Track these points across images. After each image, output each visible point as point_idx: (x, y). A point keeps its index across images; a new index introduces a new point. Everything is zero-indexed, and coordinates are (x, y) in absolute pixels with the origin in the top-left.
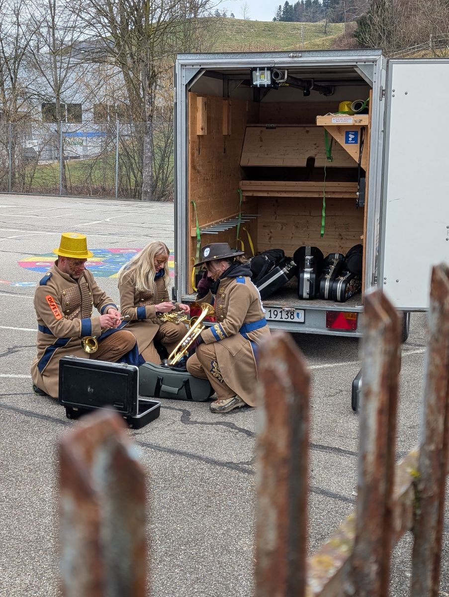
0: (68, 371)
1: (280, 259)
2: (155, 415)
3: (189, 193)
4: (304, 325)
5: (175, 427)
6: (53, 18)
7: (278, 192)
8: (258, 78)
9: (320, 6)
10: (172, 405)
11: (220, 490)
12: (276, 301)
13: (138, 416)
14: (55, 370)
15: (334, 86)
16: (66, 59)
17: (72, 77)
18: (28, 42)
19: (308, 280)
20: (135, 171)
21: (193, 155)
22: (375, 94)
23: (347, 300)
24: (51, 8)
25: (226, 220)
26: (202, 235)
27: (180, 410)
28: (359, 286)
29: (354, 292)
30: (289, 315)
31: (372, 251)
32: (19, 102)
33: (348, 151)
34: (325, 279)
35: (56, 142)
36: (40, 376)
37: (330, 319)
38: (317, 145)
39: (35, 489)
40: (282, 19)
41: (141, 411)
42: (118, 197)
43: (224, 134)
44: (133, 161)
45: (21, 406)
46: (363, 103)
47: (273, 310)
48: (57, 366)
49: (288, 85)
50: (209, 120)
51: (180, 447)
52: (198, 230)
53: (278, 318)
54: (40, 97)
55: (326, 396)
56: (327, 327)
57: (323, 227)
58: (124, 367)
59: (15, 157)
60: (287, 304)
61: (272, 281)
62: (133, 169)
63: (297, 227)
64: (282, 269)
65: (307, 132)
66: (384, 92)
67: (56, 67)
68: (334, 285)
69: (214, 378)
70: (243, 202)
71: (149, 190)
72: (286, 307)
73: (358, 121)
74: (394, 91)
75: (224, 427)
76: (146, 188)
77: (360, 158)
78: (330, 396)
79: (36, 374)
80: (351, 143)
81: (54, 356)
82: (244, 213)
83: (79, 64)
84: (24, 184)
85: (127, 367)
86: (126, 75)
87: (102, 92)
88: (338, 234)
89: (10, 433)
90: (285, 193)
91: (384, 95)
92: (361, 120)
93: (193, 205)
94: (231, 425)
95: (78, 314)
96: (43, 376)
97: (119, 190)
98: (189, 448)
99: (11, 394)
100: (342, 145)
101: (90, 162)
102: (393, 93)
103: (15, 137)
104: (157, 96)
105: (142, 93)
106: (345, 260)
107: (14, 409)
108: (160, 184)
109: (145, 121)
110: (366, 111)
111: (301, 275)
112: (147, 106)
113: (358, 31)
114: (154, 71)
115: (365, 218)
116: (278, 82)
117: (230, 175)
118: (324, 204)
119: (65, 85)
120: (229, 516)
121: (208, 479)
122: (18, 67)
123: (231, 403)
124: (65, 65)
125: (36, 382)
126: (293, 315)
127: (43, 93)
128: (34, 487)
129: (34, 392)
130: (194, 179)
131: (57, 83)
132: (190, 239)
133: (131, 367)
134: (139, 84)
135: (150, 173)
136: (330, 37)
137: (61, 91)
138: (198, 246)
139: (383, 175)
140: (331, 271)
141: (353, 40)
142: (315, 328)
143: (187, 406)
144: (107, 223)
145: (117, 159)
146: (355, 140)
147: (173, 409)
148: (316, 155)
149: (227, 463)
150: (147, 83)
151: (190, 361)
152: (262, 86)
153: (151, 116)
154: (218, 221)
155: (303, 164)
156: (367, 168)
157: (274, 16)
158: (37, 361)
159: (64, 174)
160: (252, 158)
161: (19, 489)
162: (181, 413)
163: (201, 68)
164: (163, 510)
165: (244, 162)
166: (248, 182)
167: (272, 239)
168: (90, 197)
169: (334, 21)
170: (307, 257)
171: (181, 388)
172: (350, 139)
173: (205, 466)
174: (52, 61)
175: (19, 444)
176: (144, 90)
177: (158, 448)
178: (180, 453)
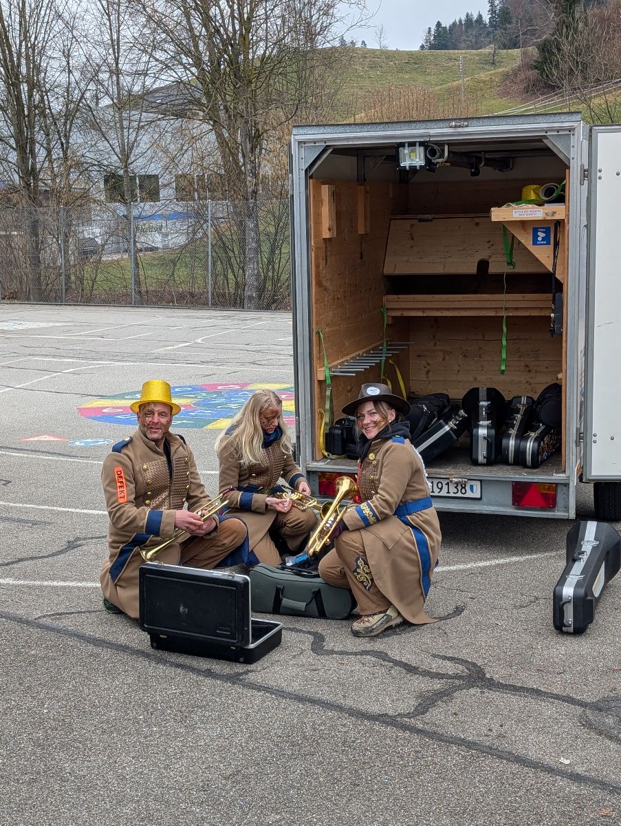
0: (151, 582)
1: (445, 408)
2: (275, 642)
3: (314, 319)
4: (480, 502)
5: (303, 659)
6: (117, 60)
7: (438, 309)
8: (407, 158)
9: (485, 27)
10: (298, 626)
11: (370, 758)
12: (440, 468)
13: (252, 646)
14: (134, 578)
15: (513, 158)
16: (135, 114)
17: (145, 140)
18: (83, 94)
19: (485, 438)
20: (235, 269)
21: (317, 266)
22: (574, 175)
23: (540, 465)
24: (113, 46)
25: (366, 352)
26: (333, 378)
27: (309, 633)
28: (557, 443)
29: (552, 454)
30: (459, 488)
31: (575, 396)
32: (73, 176)
33: (537, 256)
34: (509, 436)
35: (125, 230)
36: (113, 587)
37: (518, 494)
38: (491, 244)
39: (111, 761)
40: (432, 47)
41: (256, 638)
42: (213, 304)
43: (359, 233)
44: (231, 254)
45: (89, 631)
46: (557, 187)
47: (435, 482)
48: (137, 573)
49: (448, 164)
50: (339, 216)
51: (312, 692)
52: (327, 371)
53: (444, 493)
54: (101, 168)
55: (515, 607)
56: (513, 504)
57: (504, 360)
58: (230, 578)
59: (70, 252)
60: (455, 473)
61: (433, 441)
62: (231, 265)
63: (465, 356)
64: (447, 424)
65: (477, 224)
66: (586, 173)
67: (122, 128)
68: (522, 444)
69: (358, 583)
70: (388, 325)
71: (254, 295)
72: (455, 478)
73: (550, 214)
74: (600, 171)
75: (373, 659)
76: (250, 292)
77: (555, 265)
78: (521, 606)
79: (107, 584)
80: (541, 244)
81: (132, 559)
82: (390, 341)
83: (154, 121)
84: (83, 290)
85: (233, 577)
86: (219, 136)
87: (186, 159)
88: (523, 364)
89: (74, 674)
90: (448, 310)
91: (587, 177)
92: (555, 213)
93: (320, 337)
94: (382, 656)
95: (164, 499)
96: (118, 588)
97: (213, 294)
98: (325, 694)
99: (73, 613)
100: (528, 247)
101: (172, 257)
102: (599, 174)
103: (69, 225)
104: (264, 163)
105: (242, 160)
106: (537, 406)
107: (78, 636)
108: (269, 286)
109: (247, 200)
110: (561, 199)
111: (474, 430)
112: (249, 179)
113: (540, 60)
114: (258, 130)
115: (564, 350)
116: (435, 161)
117: (370, 289)
118: (505, 329)
119: (136, 151)
120: (385, 799)
121: (354, 742)
122: (70, 127)
123: (380, 622)
124: (135, 124)
125: (108, 595)
126: (464, 488)
127: (106, 163)
128: (109, 758)
129: (104, 609)
130: (321, 300)
131: (124, 149)
132: (316, 383)
133: (239, 577)
134: (237, 148)
135: (256, 271)
136: (500, 70)
137: (129, 161)
138: (328, 393)
139: (588, 289)
140: (517, 423)
141: (532, 74)
142: (497, 505)
143: (320, 626)
144: (198, 345)
145: (210, 253)
146: (547, 239)
147: (300, 631)
148: (490, 257)
149: (379, 715)
150: (249, 146)
151: (324, 563)
152: (413, 168)
153: (255, 192)
154: (354, 355)
155: (473, 270)
156: (564, 279)
157: (422, 42)
158: (109, 565)
159: (137, 276)
160: (399, 264)
161: (88, 761)
162: (311, 638)
163: (327, 146)
164: (292, 792)
165: (389, 270)
166: (395, 296)
167: (430, 374)
168: (174, 307)
169: (505, 47)
170: (482, 403)
171: (311, 601)
172: (540, 239)
173: (349, 721)
174: (117, 119)
175: (86, 691)
176: (244, 156)
177: (280, 693)
178: (313, 701)
